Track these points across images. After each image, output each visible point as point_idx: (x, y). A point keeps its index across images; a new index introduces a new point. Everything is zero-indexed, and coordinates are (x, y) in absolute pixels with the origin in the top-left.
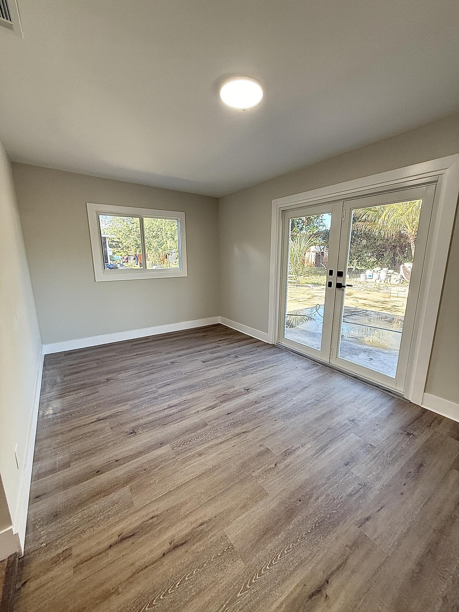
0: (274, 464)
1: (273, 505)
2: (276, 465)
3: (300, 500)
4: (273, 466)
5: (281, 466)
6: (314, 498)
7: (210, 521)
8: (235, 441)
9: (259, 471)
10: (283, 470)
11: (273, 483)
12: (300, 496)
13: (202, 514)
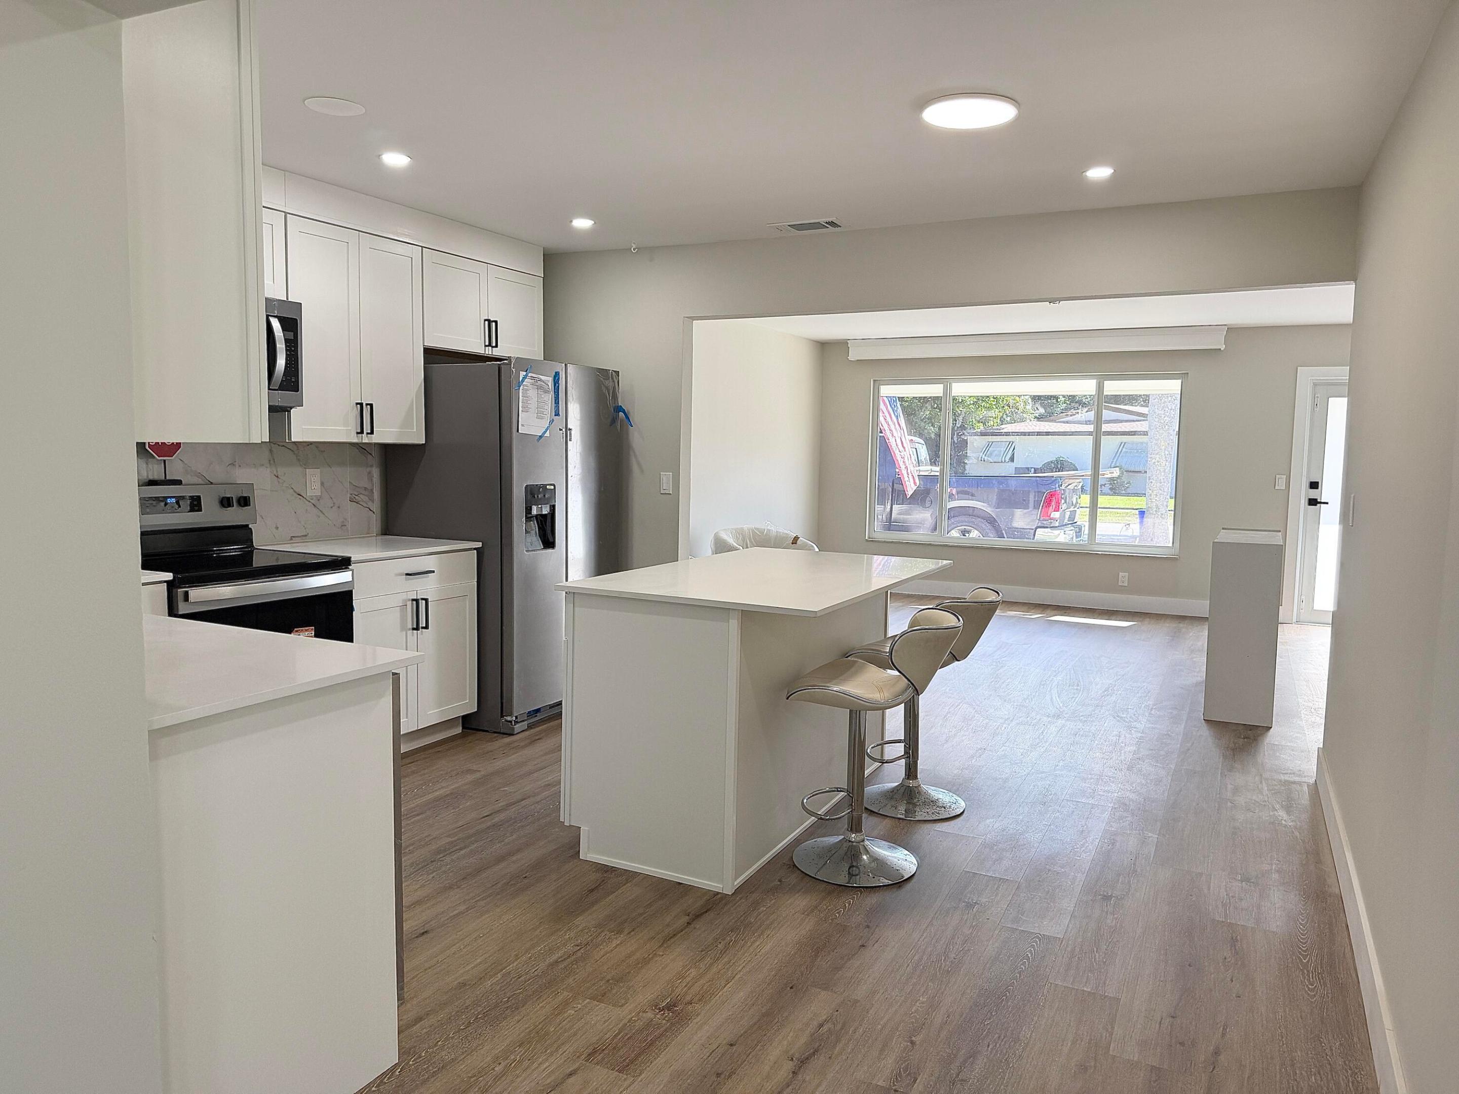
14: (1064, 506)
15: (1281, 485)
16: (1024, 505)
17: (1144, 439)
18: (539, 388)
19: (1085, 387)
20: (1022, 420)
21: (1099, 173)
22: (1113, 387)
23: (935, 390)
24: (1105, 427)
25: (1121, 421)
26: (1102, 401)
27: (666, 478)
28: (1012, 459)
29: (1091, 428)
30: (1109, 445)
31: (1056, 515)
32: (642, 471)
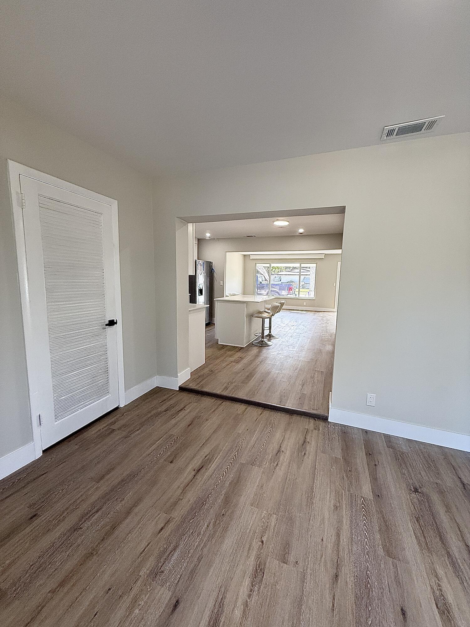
0: (264, 542)
1: (242, 499)
2: (262, 542)
3: (223, 515)
4: (264, 539)
5: (256, 544)
6: (212, 524)
7: (275, 468)
8: (329, 551)
9: (273, 524)
10: (252, 539)
11: (254, 518)
12: (225, 519)
13: (282, 469)
14: (293, 290)
15: (335, 285)
16: (284, 290)
17: (309, 276)
18: (201, 265)
19: (297, 265)
20: (283, 271)
21: (301, 231)
22: (303, 265)
23: (268, 265)
24: (302, 273)
25: (304, 272)
26: (301, 268)
27: (221, 282)
28: (280, 281)
29: (298, 274)
30: (302, 277)
31: (291, 292)
32: (216, 281)
